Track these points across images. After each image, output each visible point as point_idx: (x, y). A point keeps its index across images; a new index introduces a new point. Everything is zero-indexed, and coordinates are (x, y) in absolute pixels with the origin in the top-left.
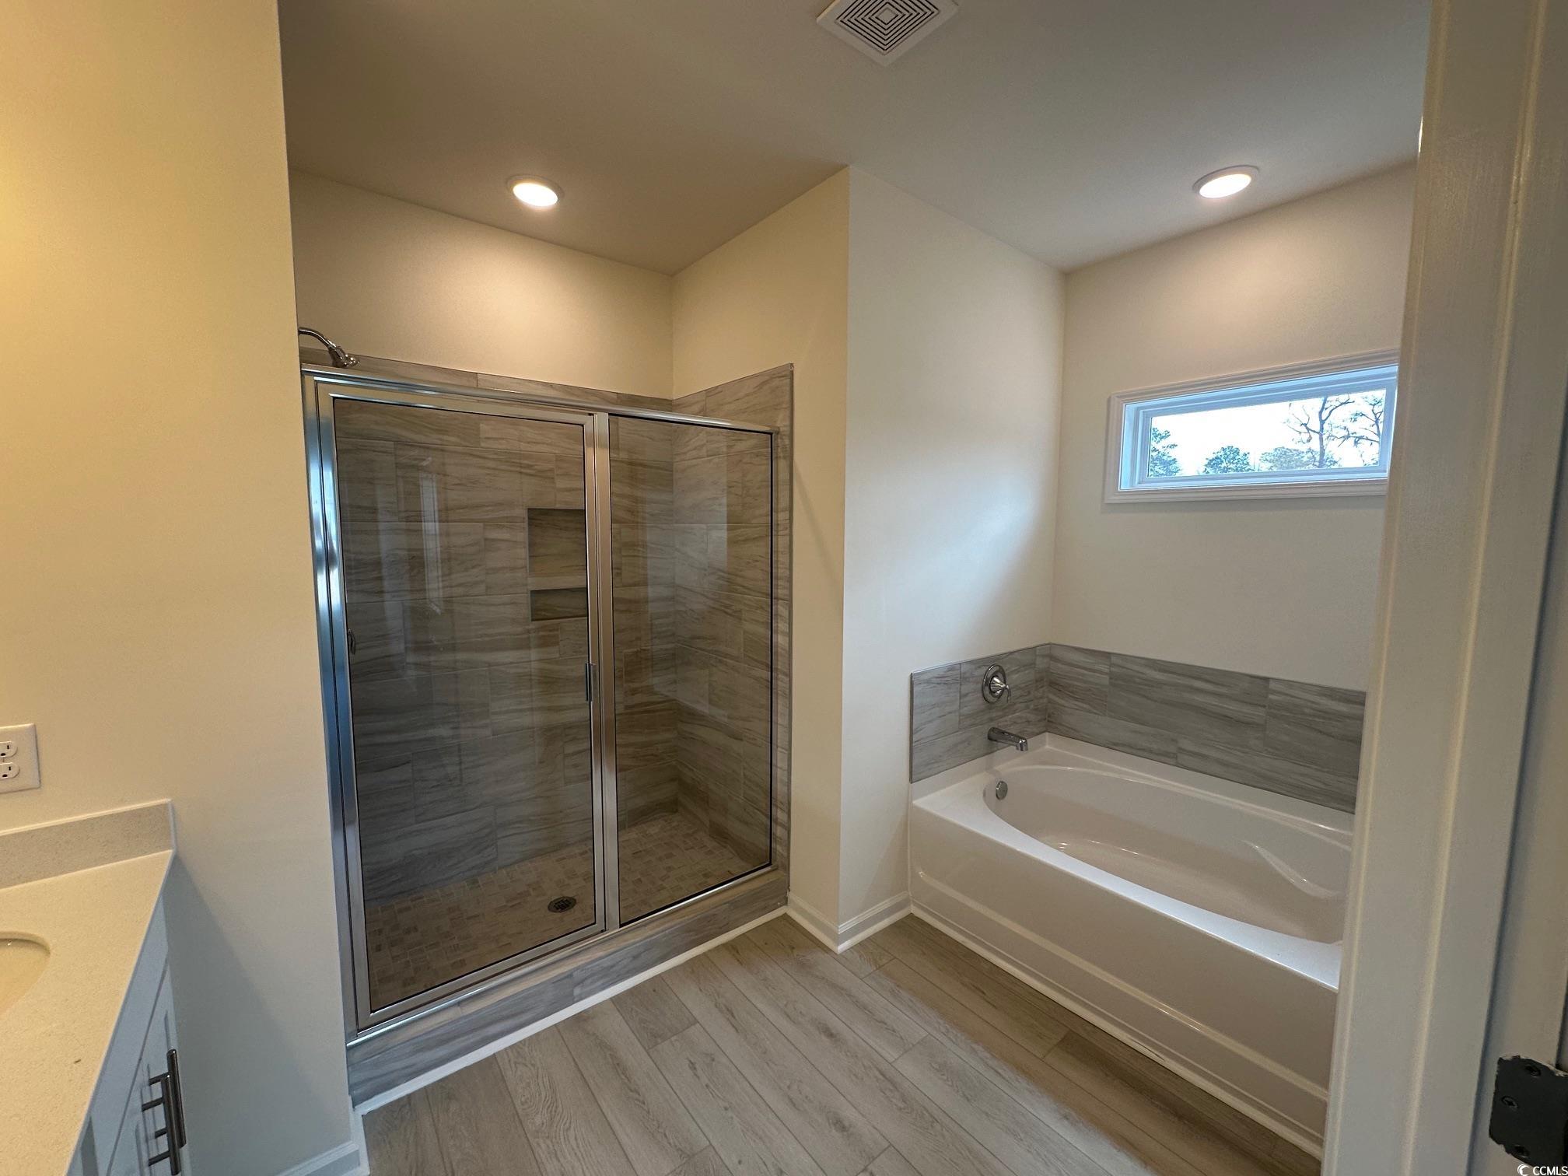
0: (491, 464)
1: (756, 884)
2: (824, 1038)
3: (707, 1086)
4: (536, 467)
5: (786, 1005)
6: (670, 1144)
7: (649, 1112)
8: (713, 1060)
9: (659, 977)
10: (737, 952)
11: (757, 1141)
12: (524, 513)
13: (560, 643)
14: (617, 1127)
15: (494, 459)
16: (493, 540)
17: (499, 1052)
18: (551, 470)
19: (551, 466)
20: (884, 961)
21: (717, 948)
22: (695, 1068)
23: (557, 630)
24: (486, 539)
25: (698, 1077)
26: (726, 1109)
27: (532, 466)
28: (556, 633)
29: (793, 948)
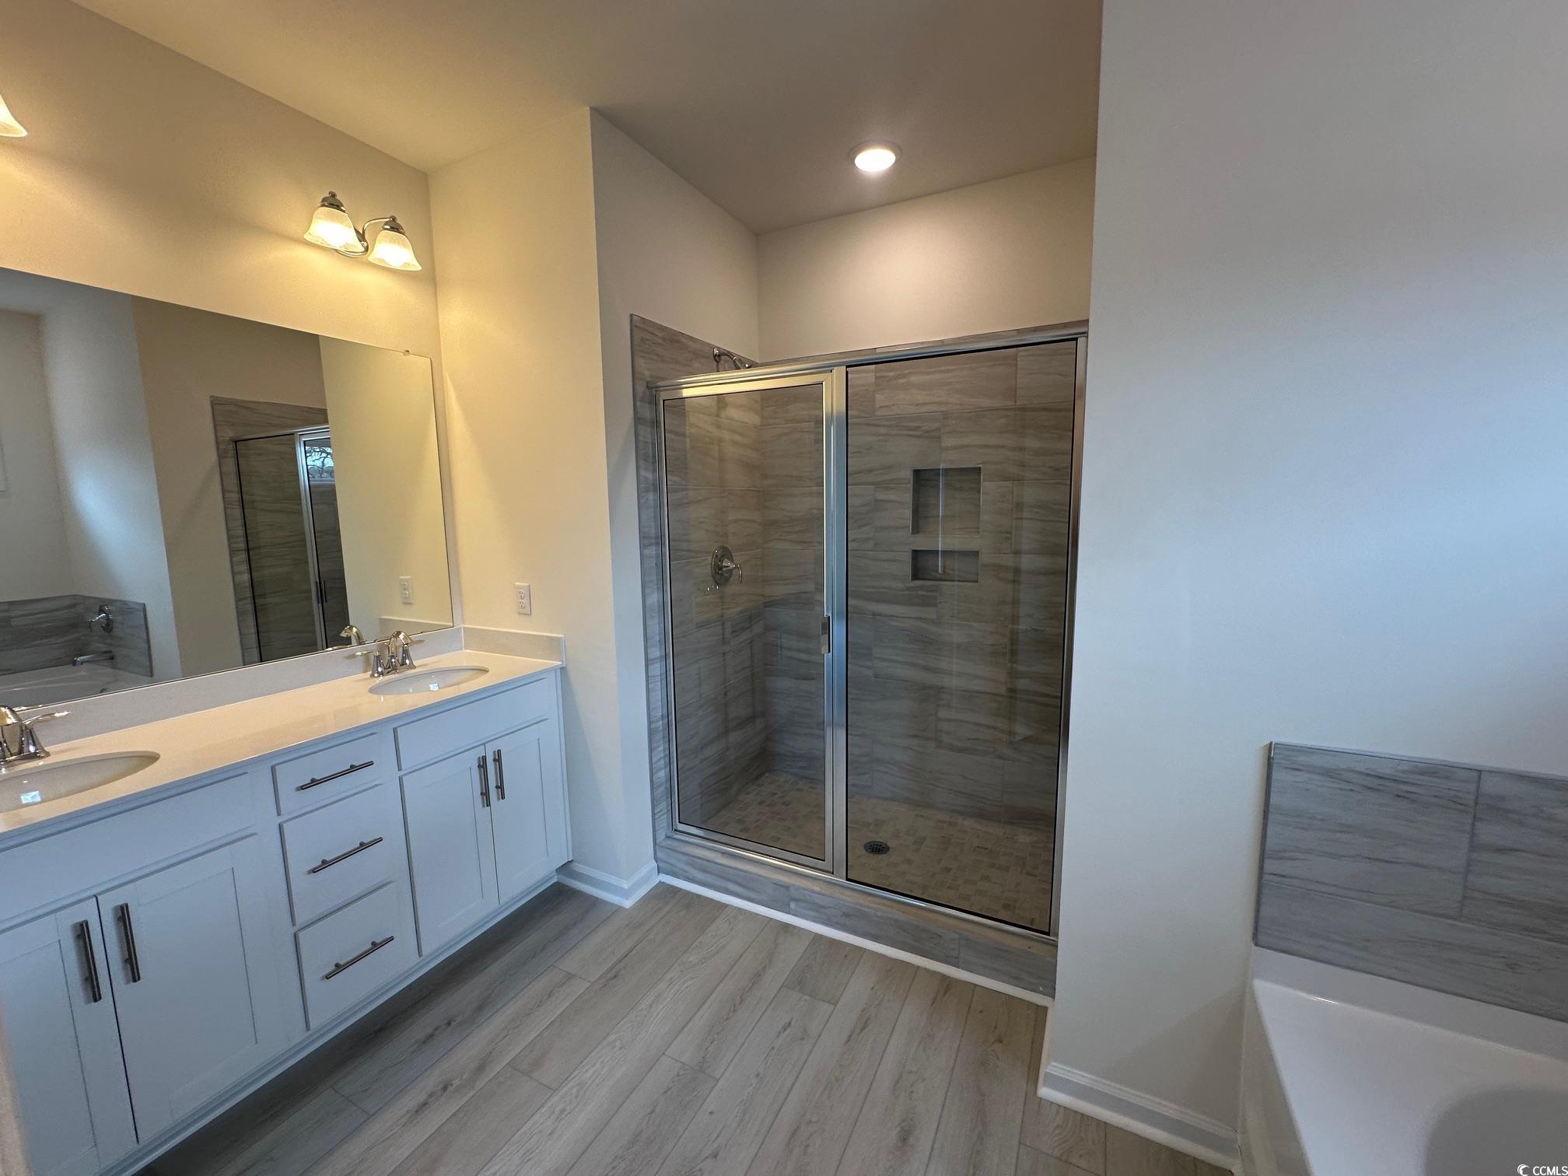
0: (882, 430)
1: (1009, 941)
2: (894, 1133)
3: (773, 1048)
4: (923, 428)
5: (910, 1072)
6: (707, 1049)
7: (727, 1019)
8: (803, 1039)
9: (862, 951)
10: (946, 993)
11: (738, 1119)
12: (908, 475)
13: (939, 605)
14: (706, 1005)
15: (885, 426)
16: (882, 501)
17: (731, 906)
18: (938, 429)
19: (937, 425)
20: (1083, 1163)
21: (934, 973)
22: (785, 1030)
23: (936, 591)
24: (877, 501)
25: (778, 1036)
26: (757, 1075)
27: (920, 427)
28: (934, 594)
29: (1001, 1041)
